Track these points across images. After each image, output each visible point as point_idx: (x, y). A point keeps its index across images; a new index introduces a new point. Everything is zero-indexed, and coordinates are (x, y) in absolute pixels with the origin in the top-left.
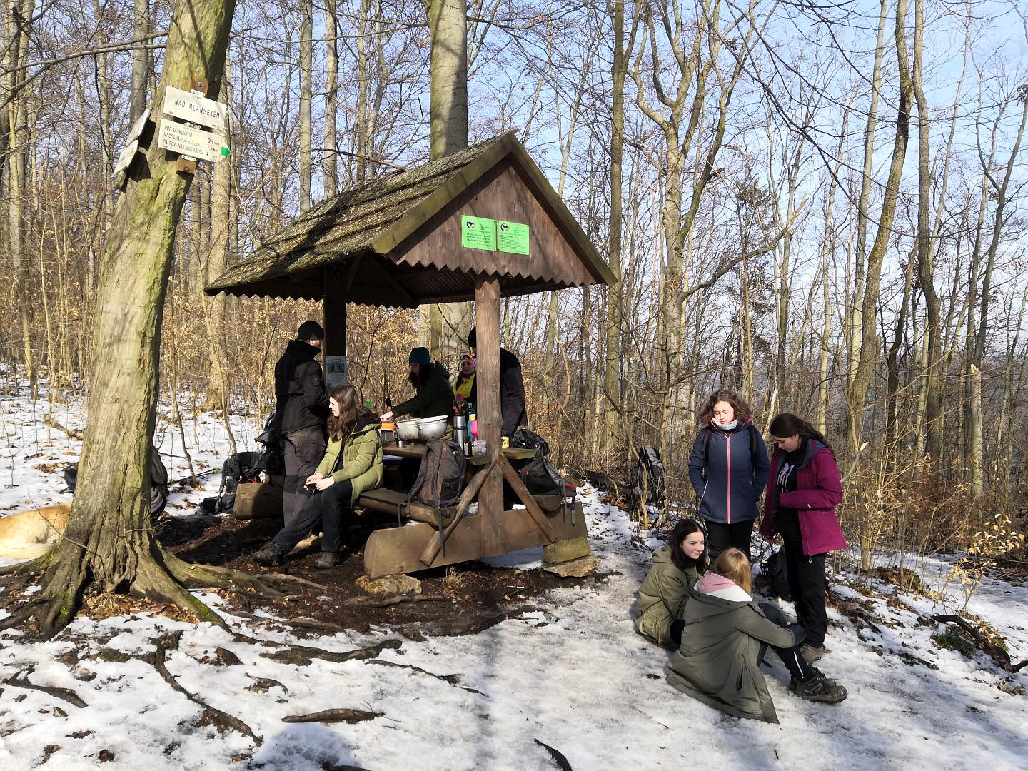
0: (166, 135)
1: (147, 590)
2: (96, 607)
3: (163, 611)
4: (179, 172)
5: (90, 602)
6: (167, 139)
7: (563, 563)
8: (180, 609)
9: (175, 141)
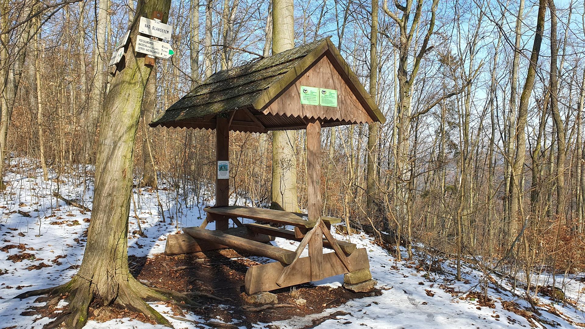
0: (139, 44)
1: (126, 305)
2: (98, 315)
3: (136, 317)
4: (146, 65)
5: (96, 312)
6: (140, 46)
7: (357, 284)
8: (146, 316)
9: (144, 47)
